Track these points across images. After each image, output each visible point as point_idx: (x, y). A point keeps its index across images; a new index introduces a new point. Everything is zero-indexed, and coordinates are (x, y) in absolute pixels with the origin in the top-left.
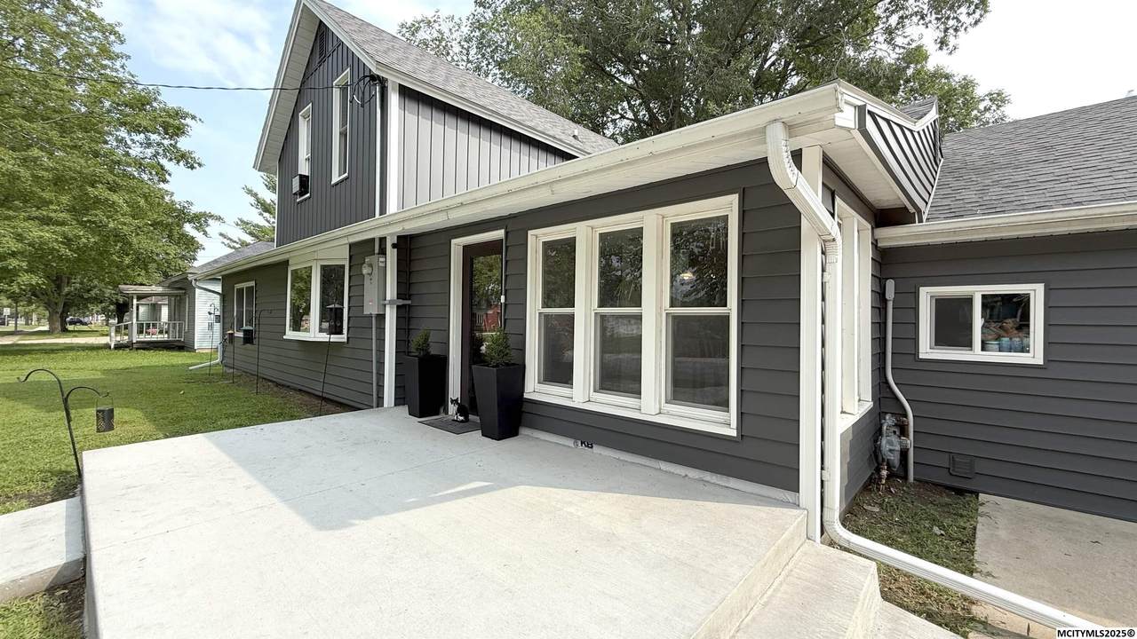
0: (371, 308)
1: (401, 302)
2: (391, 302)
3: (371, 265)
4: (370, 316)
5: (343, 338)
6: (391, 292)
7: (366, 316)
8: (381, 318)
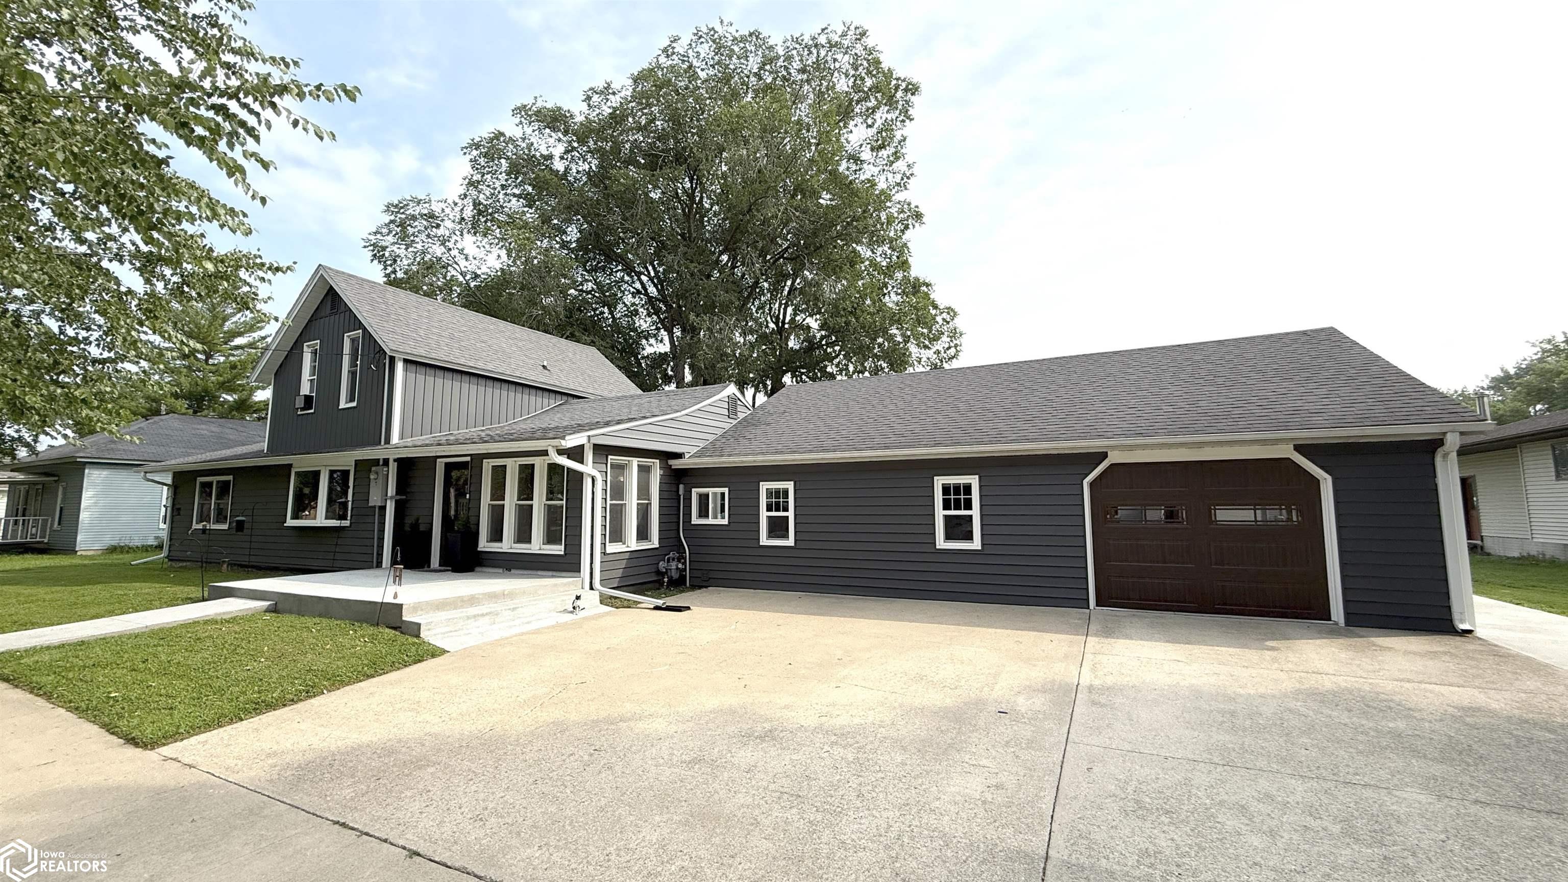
0: (375, 500)
1: (398, 497)
2: (391, 498)
3: (377, 473)
4: (374, 507)
5: (346, 523)
6: (391, 490)
7: (371, 507)
8: (383, 508)
